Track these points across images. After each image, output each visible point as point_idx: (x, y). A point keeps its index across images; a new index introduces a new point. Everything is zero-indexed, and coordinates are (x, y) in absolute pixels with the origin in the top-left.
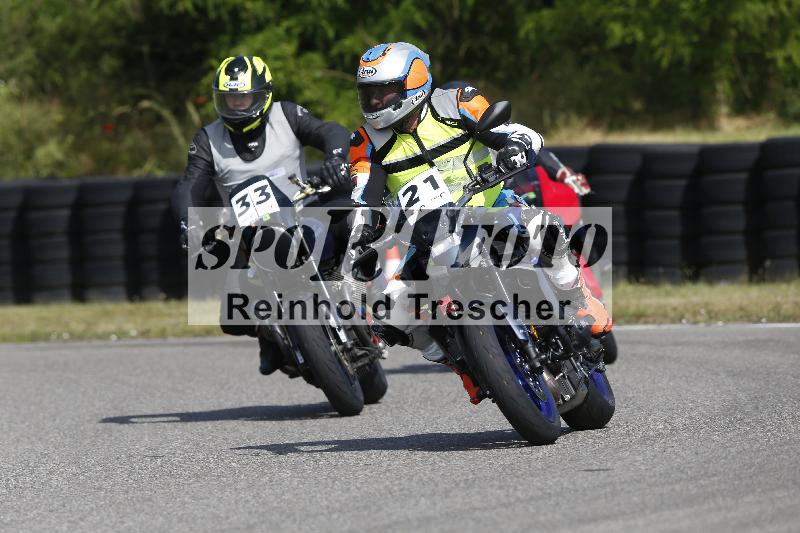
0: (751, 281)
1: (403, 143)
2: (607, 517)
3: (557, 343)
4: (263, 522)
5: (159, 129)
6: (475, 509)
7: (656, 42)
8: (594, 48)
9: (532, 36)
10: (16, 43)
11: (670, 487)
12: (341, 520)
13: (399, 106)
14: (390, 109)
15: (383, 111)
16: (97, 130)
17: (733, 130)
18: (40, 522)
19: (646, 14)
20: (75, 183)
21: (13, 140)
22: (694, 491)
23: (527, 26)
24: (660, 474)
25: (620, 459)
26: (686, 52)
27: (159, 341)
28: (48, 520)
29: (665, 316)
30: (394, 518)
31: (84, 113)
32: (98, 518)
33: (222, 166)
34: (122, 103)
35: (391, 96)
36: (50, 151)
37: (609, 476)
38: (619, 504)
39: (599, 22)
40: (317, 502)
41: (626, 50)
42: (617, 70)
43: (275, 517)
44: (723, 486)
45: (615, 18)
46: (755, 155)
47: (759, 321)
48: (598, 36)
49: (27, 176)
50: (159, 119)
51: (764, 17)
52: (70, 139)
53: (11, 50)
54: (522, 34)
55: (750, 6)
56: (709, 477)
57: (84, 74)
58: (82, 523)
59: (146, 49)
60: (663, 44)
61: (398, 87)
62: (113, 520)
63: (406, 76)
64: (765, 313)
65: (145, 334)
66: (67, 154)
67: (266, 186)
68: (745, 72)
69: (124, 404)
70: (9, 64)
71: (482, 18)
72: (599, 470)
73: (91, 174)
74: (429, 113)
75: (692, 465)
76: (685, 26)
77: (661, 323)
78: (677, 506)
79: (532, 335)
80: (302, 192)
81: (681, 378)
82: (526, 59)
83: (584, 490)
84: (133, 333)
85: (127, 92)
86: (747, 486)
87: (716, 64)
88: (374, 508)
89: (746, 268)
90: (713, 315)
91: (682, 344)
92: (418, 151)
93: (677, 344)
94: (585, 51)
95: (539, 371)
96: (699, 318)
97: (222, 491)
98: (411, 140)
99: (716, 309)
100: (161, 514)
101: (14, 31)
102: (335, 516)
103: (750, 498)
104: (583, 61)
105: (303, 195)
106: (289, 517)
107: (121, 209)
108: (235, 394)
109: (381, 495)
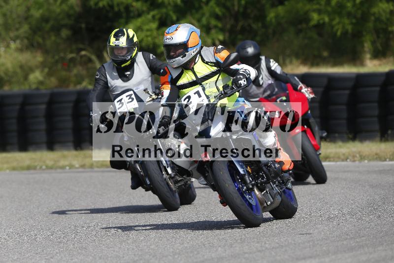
0: (381, 140)
1: (187, 74)
2: (311, 257)
3: (263, 175)
4: (141, 259)
5: (90, 65)
6: (245, 253)
7: (334, 23)
8: (304, 26)
9: (274, 20)
10: (19, 23)
11: (342, 242)
12: (179, 259)
13: (185, 56)
14: (180, 58)
15: (177, 59)
16: (59, 66)
17: (372, 66)
18: (31, 259)
19: (329, 9)
20: (49, 92)
21: (18, 70)
22: (353, 245)
23: (271, 15)
24: (337, 236)
25: (317, 228)
26: (349, 28)
27: (90, 170)
28: (35, 258)
29: (339, 158)
30: (206, 257)
31: (53, 57)
32: (60, 257)
33: (112, 84)
34: (71, 52)
35: (180, 51)
36: (36, 76)
37: (311, 237)
38: (316, 251)
39: (307, 13)
40: (167, 249)
41: (319, 27)
42: (315, 36)
43: (147, 257)
44: (368, 242)
45: (314, 11)
46: (383, 78)
47: (385, 160)
48: (306, 19)
49: (25, 88)
50: (90, 60)
51: (388, 10)
52: (46, 70)
53: (17, 26)
54: (268, 19)
55: (381, 5)
56: (361, 237)
57: (53, 38)
58: (52, 260)
59: (83, 26)
60: (339, 23)
61: (184, 46)
62: (67, 258)
63: (188, 41)
64: (389, 157)
65: (83, 166)
66: (45, 78)
67: (132, 94)
68: (378, 37)
69: (73, 201)
70: (16, 33)
71: (249, 11)
72: (306, 234)
73: (56, 87)
74: (200, 59)
75: (353, 231)
76: (349, 15)
77: (337, 162)
78: (345, 251)
79: (248, 172)
80: (150, 97)
81: (347, 188)
82: (270, 31)
83: (299, 244)
84: (77, 166)
85: (74, 47)
86: (380, 242)
87: (364, 33)
88: (195, 253)
89: (379, 134)
90: (362, 157)
91: (348, 172)
92: (194, 79)
93: (345, 172)
94: (300, 27)
95: (252, 189)
96: (356, 159)
97: (121, 244)
98: (190, 73)
99: (364, 155)
100: (91, 255)
101: (18, 16)
102: (176, 257)
103: (380, 248)
104: (299, 32)
105: (151, 99)
106: (153, 257)
107: (71, 105)
108: (127, 196)
109: (199, 246)
